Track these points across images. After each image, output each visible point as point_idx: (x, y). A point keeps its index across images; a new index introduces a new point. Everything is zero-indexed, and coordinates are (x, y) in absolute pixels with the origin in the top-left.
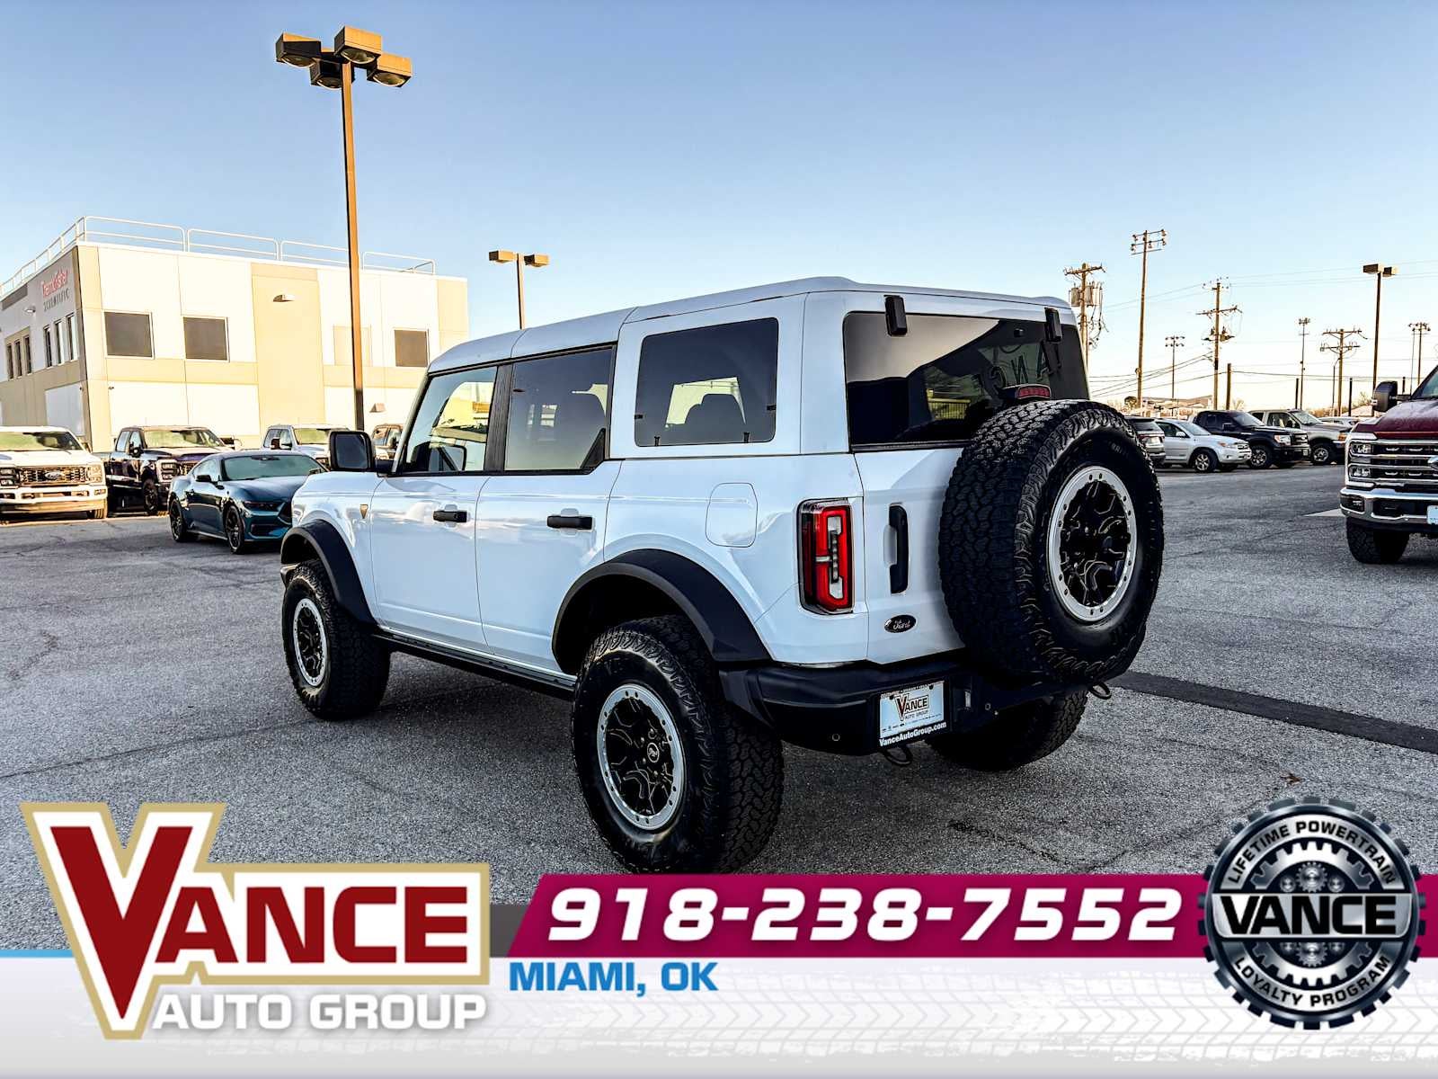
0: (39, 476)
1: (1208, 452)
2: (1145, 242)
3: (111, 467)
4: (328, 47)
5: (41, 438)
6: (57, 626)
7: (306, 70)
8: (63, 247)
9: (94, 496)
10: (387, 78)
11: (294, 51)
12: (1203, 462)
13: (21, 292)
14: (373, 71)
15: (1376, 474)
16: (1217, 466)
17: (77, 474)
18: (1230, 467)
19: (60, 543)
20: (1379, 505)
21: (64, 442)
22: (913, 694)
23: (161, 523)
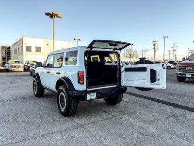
0: (15, 67)
1: (170, 67)
2: (165, 38)
3: (24, 66)
4: (51, 13)
5: (16, 62)
6: (11, 85)
7: (49, 16)
8: (21, 38)
9: (22, 69)
10: (59, 17)
11: (47, 14)
12: (169, 68)
13: (16, 43)
14: (57, 16)
15: (180, 70)
16: (171, 68)
17: (20, 67)
18: (173, 69)
19: (17, 75)
20: (180, 74)
21: (19, 62)
22: (92, 94)
23: (28, 73)
